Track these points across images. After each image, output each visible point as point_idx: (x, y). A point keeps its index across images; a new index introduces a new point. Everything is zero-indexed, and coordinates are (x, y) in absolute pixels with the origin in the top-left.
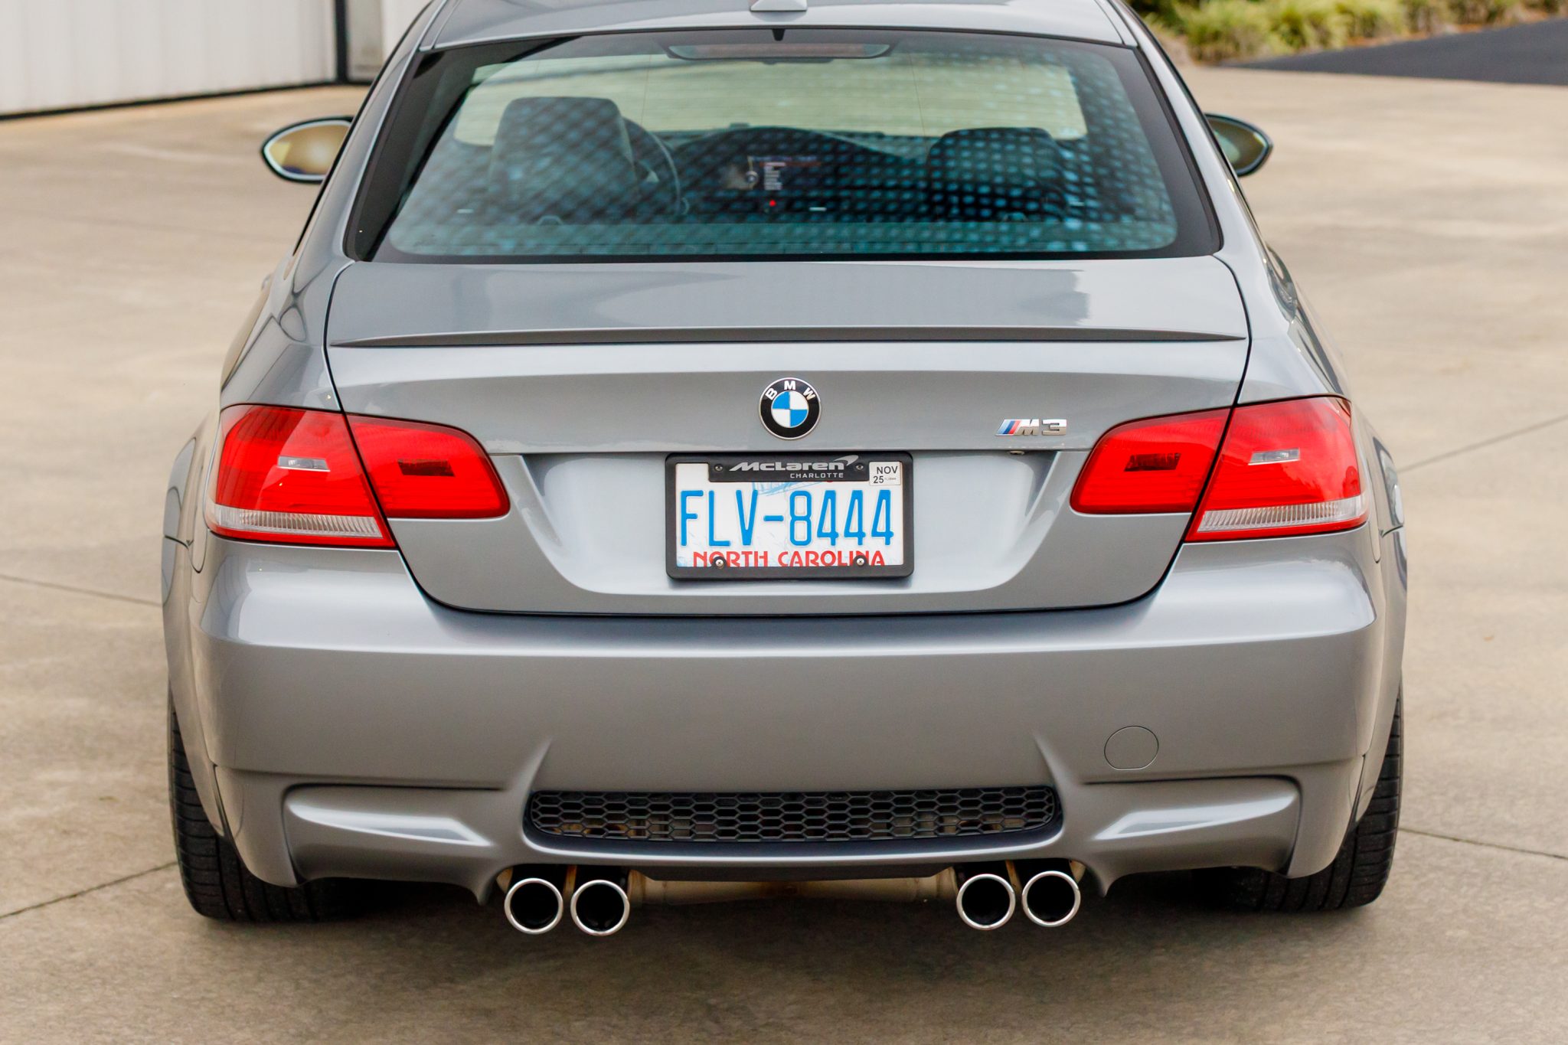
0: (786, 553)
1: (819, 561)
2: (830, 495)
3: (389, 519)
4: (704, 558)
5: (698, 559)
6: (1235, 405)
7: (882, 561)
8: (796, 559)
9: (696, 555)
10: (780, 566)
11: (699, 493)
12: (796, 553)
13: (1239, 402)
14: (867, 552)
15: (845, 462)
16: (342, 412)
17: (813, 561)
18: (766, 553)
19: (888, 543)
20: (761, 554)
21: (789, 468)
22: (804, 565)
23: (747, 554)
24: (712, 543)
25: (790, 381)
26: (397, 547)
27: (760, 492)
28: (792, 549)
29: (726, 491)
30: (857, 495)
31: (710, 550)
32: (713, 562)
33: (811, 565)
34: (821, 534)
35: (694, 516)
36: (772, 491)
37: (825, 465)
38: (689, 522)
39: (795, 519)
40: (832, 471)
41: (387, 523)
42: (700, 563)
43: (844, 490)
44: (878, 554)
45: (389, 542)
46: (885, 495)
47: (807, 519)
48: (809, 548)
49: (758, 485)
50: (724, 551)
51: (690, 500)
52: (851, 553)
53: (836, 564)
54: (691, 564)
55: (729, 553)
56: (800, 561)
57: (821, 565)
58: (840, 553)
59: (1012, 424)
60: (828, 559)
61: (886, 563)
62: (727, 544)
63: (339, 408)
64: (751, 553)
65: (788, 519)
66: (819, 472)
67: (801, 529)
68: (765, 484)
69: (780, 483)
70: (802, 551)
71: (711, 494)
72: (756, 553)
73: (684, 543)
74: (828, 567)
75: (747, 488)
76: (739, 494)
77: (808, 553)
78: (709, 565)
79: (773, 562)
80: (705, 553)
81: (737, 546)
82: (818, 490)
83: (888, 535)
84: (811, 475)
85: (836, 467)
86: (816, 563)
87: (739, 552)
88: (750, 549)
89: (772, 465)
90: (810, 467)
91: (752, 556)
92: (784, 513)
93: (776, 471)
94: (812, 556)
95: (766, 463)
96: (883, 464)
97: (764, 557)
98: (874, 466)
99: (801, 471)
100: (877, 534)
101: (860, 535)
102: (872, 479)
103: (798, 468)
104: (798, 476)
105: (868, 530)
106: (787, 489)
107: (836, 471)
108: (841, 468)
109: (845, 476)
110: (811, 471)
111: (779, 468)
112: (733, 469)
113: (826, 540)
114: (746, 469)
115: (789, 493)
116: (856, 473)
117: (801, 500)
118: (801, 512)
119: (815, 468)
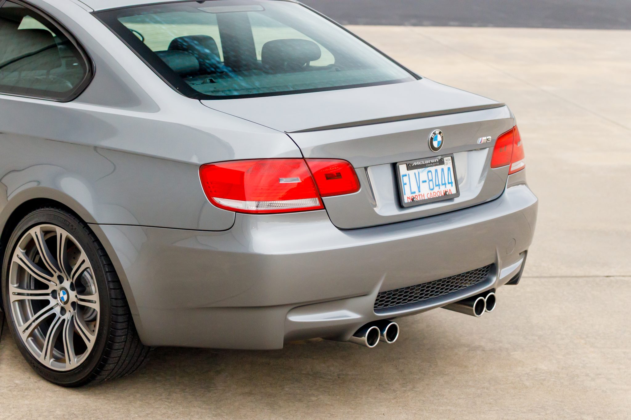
0: (428, 193)
1: (436, 195)
2: (436, 171)
3: (322, 198)
4: (410, 198)
5: (409, 200)
7: (451, 193)
8: (431, 195)
9: (408, 198)
10: (428, 198)
11: (406, 175)
12: (431, 193)
13: (514, 126)
14: (447, 190)
15: (438, 159)
16: (303, 158)
17: (435, 195)
18: (424, 194)
19: (452, 186)
20: (423, 195)
21: (426, 163)
23: (419, 195)
24: (412, 193)
25: (437, 131)
26: (325, 208)
27: (420, 172)
28: (429, 192)
29: (412, 172)
30: (443, 170)
32: (413, 200)
33: (435, 197)
34: (436, 186)
35: (406, 184)
36: (422, 171)
37: (434, 160)
38: (405, 186)
39: (430, 181)
40: (436, 162)
41: (322, 199)
43: (439, 168)
44: (450, 190)
45: (323, 206)
46: (449, 169)
47: (432, 180)
48: (434, 191)
49: (419, 170)
51: (404, 177)
52: (444, 191)
53: (440, 196)
54: (407, 202)
55: (415, 196)
56: (432, 196)
57: (437, 196)
58: (441, 191)
59: (482, 139)
60: (439, 194)
61: (452, 193)
62: (415, 193)
63: (302, 157)
64: (420, 195)
65: (428, 181)
66: (433, 163)
67: (431, 183)
68: (421, 169)
69: (424, 169)
70: (432, 192)
71: (409, 174)
73: (405, 195)
74: (439, 197)
75: (416, 171)
76: (415, 174)
77: (434, 192)
78: (411, 201)
79: (426, 198)
80: (410, 197)
81: (417, 193)
82: (433, 169)
83: (452, 183)
84: (431, 164)
85: (436, 161)
86: (436, 196)
87: (418, 195)
88: (420, 193)
89: (421, 162)
90: (430, 162)
91: (421, 196)
92: (426, 179)
93: (423, 164)
94: (435, 194)
95: (420, 161)
96: (447, 158)
97: (424, 196)
98: (445, 159)
99: (429, 164)
100: (449, 183)
101: (445, 184)
102: (445, 164)
103: (428, 163)
104: (428, 165)
105: (447, 182)
106: (426, 170)
107: (437, 162)
108: (438, 161)
109: (439, 164)
110: (431, 163)
111: (423, 163)
112: (413, 165)
113: (438, 187)
114: (416, 165)
115: (427, 172)
116: (441, 162)
117: (430, 174)
118: (430, 178)
119: (432, 162)
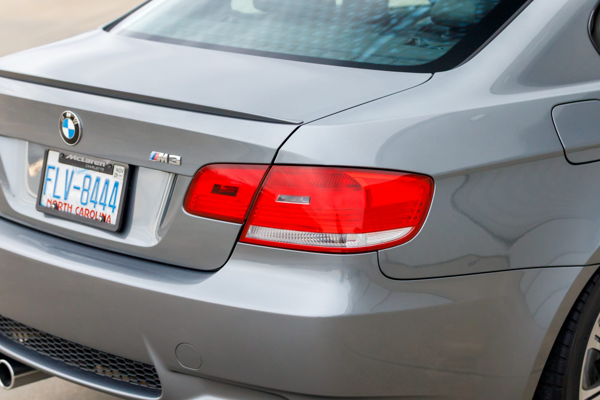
0: (78, 208)
2: (98, 180)
4: (51, 203)
6: (273, 164)
7: (110, 221)
8: (82, 212)
9: (48, 200)
10: (75, 213)
11: (54, 168)
12: (82, 209)
13: (275, 162)
14: (106, 215)
15: (105, 163)
18: (72, 206)
19: (113, 212)
20: (70, 206)
21: (86, 162)
22: (84, 216)
23: (65, 204)
24: (55, 196)
25: (69, 113)
27: (75, 172)
28: (81, 206)
29: (64, 167)
30: (107, 183)
31: (54, 199)
33: (86, 216)
34: (91, 201)
35: (50, 180)
36: (79, 172)
37: (99, 162)
38: (48, 182)
39: (84, 190)
40: (100, 167)
42: (49, 205)
43: (104, 177)
44: (109, 217)
46: (116, 185)
47: (87, 191)
48: (86, 207)
49: (74, 168)
50: (58, 201)
51: (50, 171)
52: (100, 213)
53: (94, 218)
54: (46, 205)
55: (60, 202)
56: (82, 214)
57: (90, 217)
58: (97, 212)
59: (155, 154)
60: (92, 215)
61: (111, 223)
62: (58, 197)
65: (81, 189)
66: (96, 166)
67: (85, 194)
68: (77, 168)
69: (82, 169)
70: (84, 208)
71: (58, 169)
72: (68, 205)
73: (44, 194)
74: (92, 219)
75: (71, 168)
76: (67, 171)
77: (86, 209)
79: (73, 212)
80: (51, 200)
81: (62, 200)
82: (95, 175)
83: (114, 207)
84: (93, 167)
85: (102, 165)
86: (88, 216)
87: (63, 203)
88: (66, 202)
89: (80, 158)
90: (93, 163)
91: (67, 206)
92: (81, 186)
93: (81, 162)
94: (87, 212)
95: (78, 156)
96: (119, 167)
97: (71, 208)
98: (116, 167)
99: (90, 164)
100: (110, 206)
101: (104, 205)
102: (114, 174)
103: (89, 162)
104: (89, 166)
105: (107, 202)
106: (85, 172)
107: (102, 167)
108: (104, 166)
109: (104, 170)
110: (93, 165)
111: (83, 161)
112: (67, 157)
113: (93, 204)
114: (71, 158)
115: (84, 175)
116: (109, 169)
117: (88, 180)
118: (86, 187)
119: (95, 164)
